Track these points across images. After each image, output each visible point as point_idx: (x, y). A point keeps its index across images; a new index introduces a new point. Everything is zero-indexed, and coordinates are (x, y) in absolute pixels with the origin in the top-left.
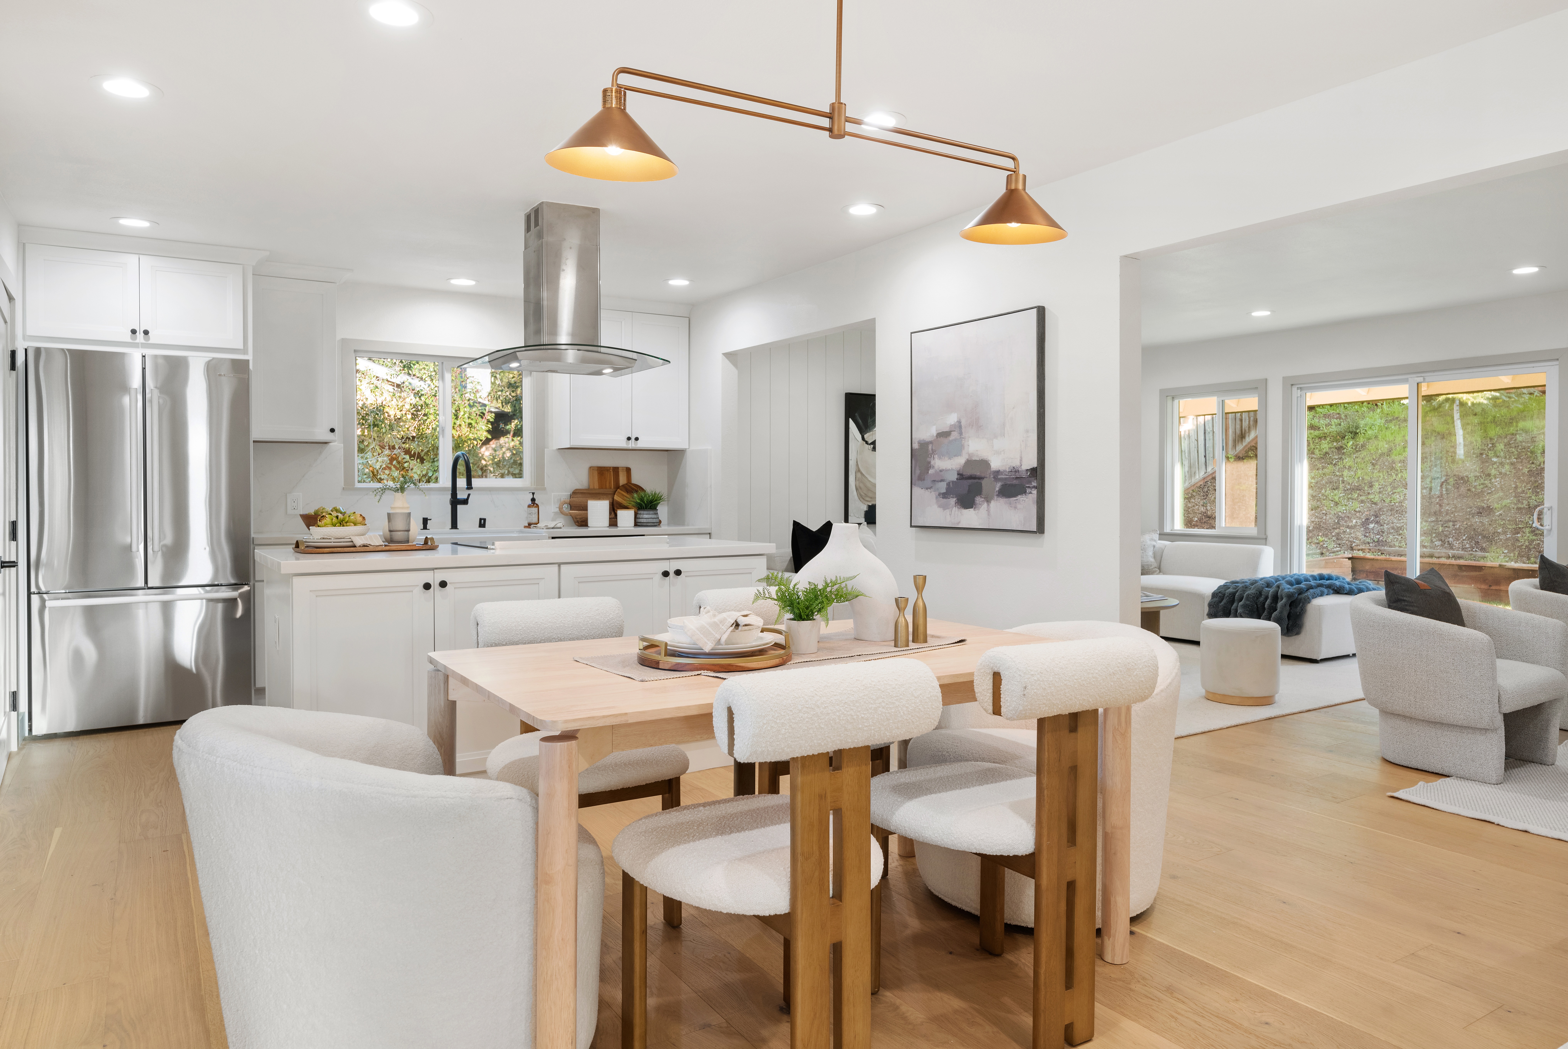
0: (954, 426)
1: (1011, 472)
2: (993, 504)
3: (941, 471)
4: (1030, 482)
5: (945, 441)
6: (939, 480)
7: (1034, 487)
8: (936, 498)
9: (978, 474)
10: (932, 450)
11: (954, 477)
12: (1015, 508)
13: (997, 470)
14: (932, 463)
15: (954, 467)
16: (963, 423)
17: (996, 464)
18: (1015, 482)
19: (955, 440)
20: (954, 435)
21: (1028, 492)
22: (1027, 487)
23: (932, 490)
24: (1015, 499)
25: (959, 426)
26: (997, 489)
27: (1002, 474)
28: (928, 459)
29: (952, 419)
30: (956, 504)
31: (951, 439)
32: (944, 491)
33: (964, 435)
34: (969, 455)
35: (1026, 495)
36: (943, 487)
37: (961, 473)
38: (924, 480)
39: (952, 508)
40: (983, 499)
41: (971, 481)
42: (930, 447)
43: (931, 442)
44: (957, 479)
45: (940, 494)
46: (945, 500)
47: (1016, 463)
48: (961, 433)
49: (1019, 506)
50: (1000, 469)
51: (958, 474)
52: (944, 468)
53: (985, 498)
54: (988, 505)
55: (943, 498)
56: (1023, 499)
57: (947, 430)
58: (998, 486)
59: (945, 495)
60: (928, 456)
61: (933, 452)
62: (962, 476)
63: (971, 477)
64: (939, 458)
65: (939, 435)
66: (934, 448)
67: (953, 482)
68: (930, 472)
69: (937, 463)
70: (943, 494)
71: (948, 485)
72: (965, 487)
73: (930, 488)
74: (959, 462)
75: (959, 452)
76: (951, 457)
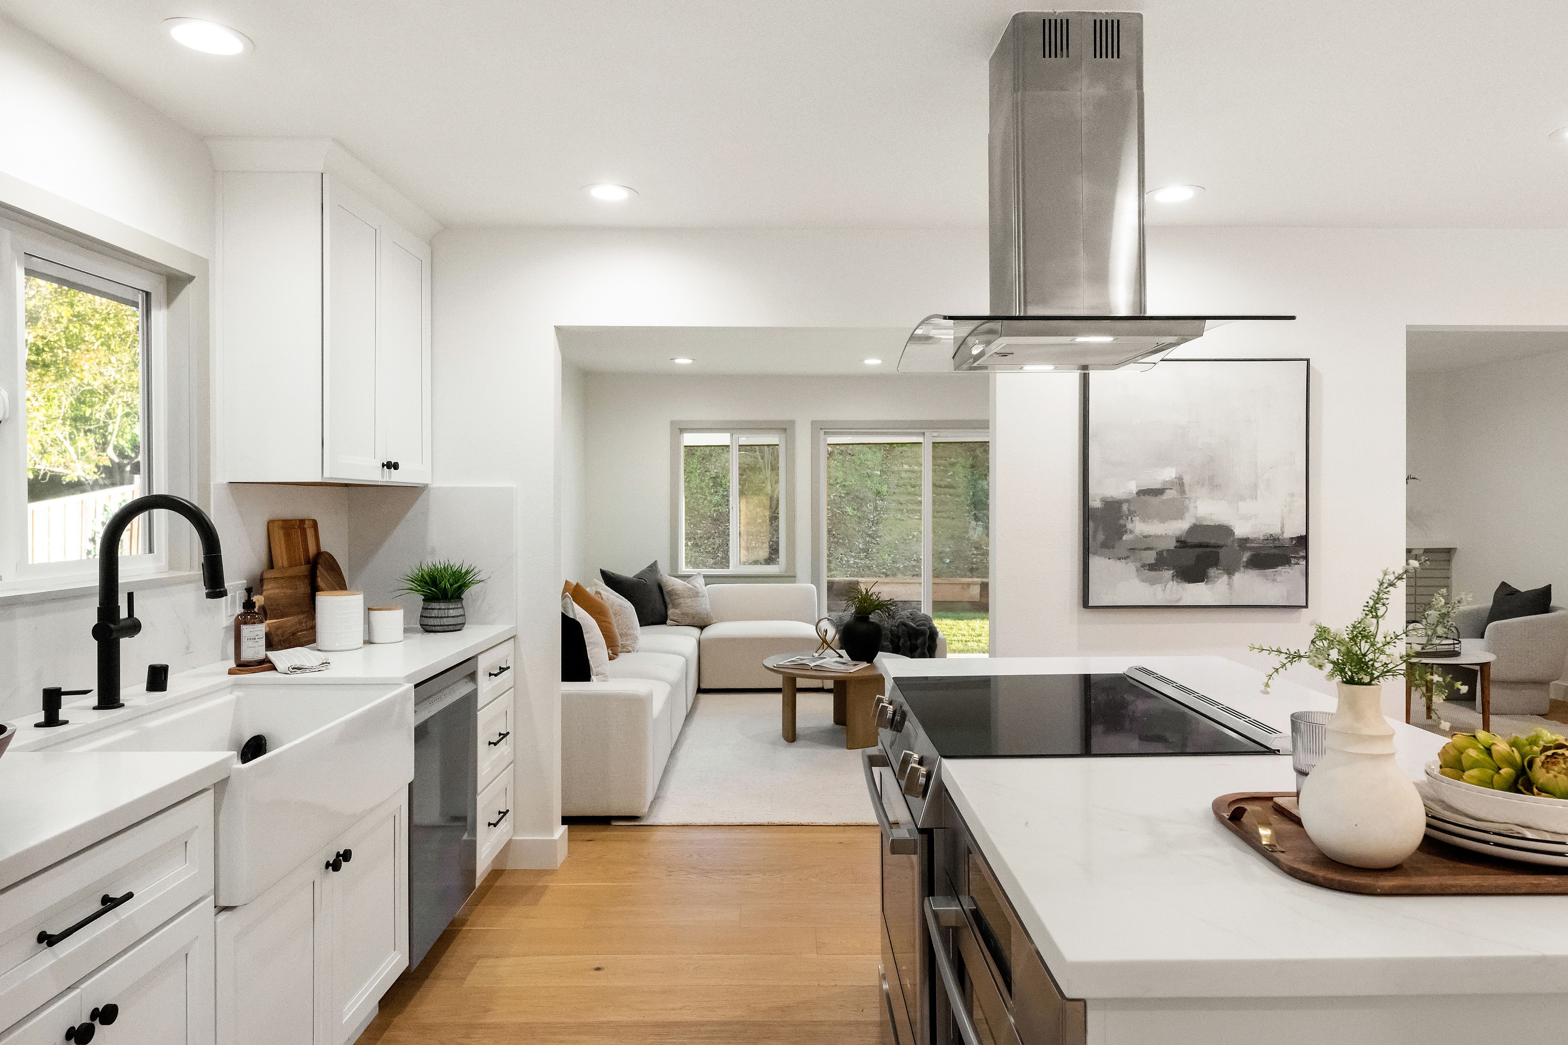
0: (1172, 482)
1: (1267, 540)
2: (1237, 577)
3: (1145, 537)
4: (1297, 552)
5: (1154, 500)
6: (1144, 547)
7: (1302, 557)
8: (1137, 570)
9: (1213, 541)
10: (1129, 510)
11: (1172, 545)
12: (1274, 580)
13: (1245, 537)
14: (1130, 526)
15: (1170, 533)
16: (1187, 480)
17: (1241, 530)
18: (1273, 551)
19: (1173, 500)
20: (1169, 494)
21: (1293, 562)
22: (1292, 557)
23: (1128, 560)
24: (1274, 570)
25: (1180, 483)
26: (1245, 559)
27: (1253, 543)
28: (1122, 522)
29: (1168, 474)
30: (1173, 577)
31: (1164, 498)
32: (1153, 561)
33: (1188, 494)
34: (1197, 519)
35: (1290, 566)
36: (1150, 557)
37: (1183, 539)
38: (1113, 548)
39: (1167, 582)
40: (1220, 572)
41: (1201, 550)
42: (1125, 507)
43: (1127, 501)
44: (1176, 547)
45: (1143, 566)
46: (1153, 573)
47: (1275, 530)
48: (1183, 492)
49: (1279, 578)
50: (1249, 536)
51: (1177, 542)
52: (1152, 533)
53: (1224, 570)
54: (1230, 578)
55: (1149, 570)
56: (1285, 570)
57: (1159, 486)
58: (1246, 557)
59: (1152, 567)
60: (1121, 518)
61: (1132, 513)
62: (1182, 543)
63: (1200, 545)
64: (1143, 521)
65: (1142, 493)
66: (1132, 508)
67: (1168, 550)
68: (1124, 538)
69: (1139, 527)
70: (1149, 565)
71: (1160, 554)
72: (1189, 557)
73: (1125, 558)
74: (1179, 527)
75: (1179, 514)
76: (1163, 520)
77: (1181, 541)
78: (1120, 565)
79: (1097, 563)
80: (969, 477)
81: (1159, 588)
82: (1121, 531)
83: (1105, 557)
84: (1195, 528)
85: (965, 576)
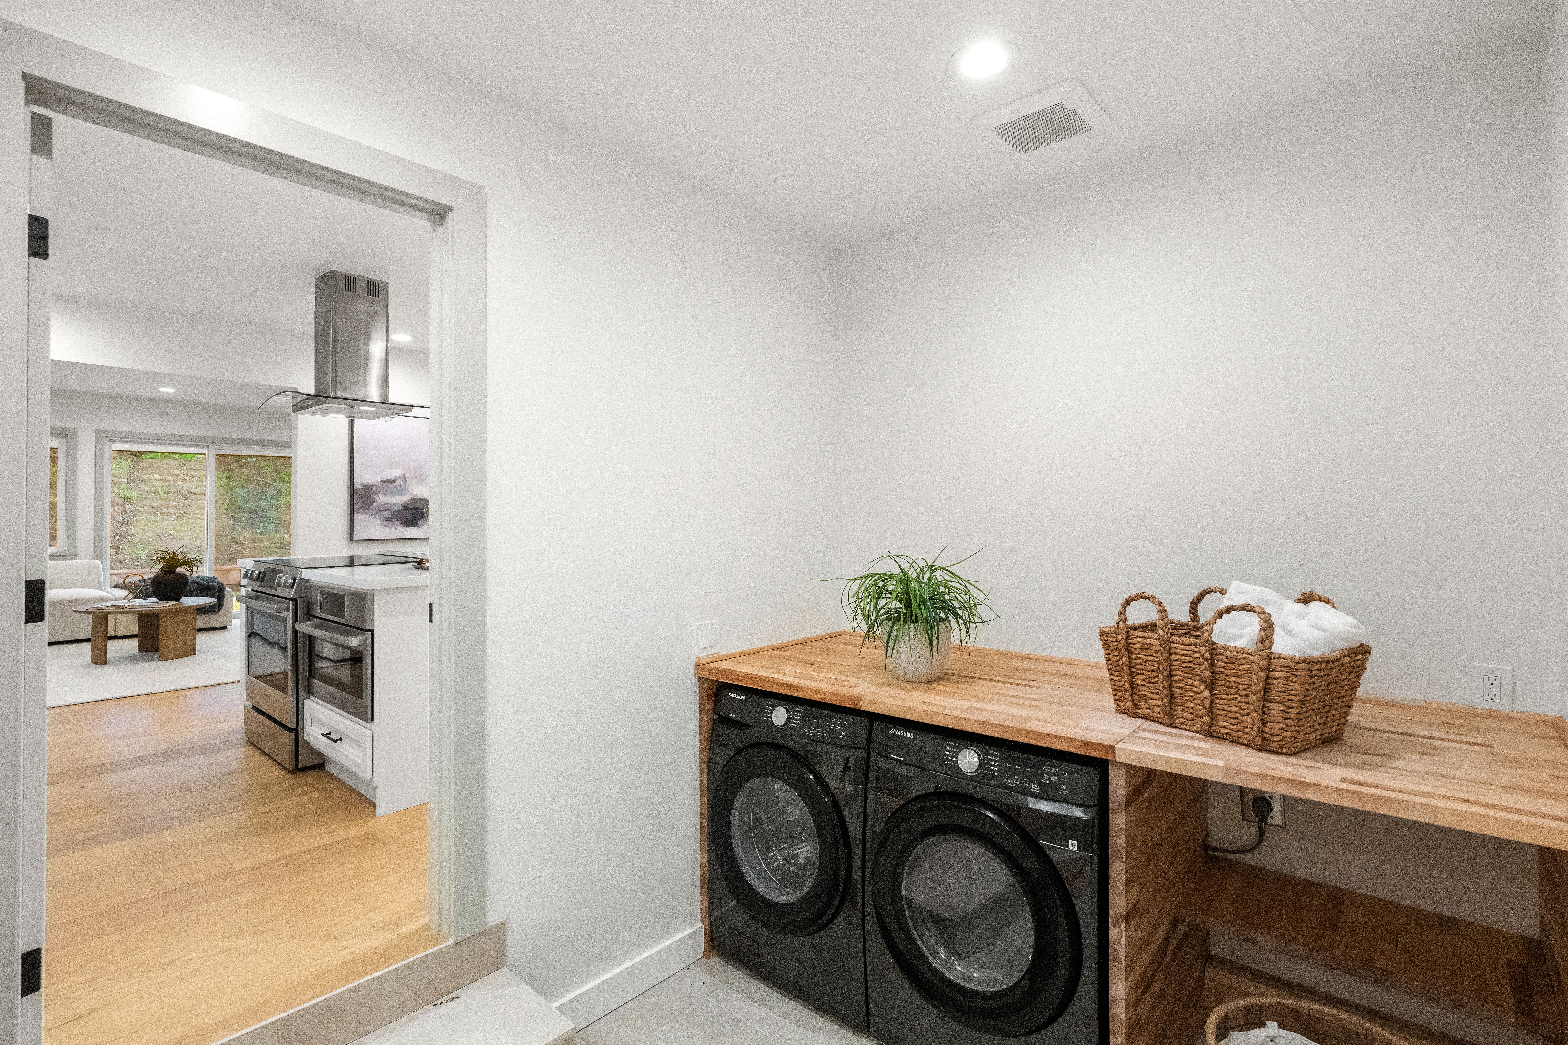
0: (399, 476)
3: (385, 504)
5: (390, 486)
6: (384, 510)
8: (381, 521)
9: (419, 506)
10: (376, 490)
11: (400, 508)
14: (377, 498)
15: (398, 502)
16: (408, 475)
19: (400, 486)
20: (399, 483)
23: (376, 516)
25: (404, 477)
28: (373, 496)
29: (398, 472)
30: (400, 524)
31: (396, 485)
32: (389, 516)
33: (408, 483)
34: (413, 495)
36: (388, 514)
37: (405, 505)
38: (368, 509)
39: (397, 527)
40: (424, 522)
41: (412, 511)
42: (374, 488)
43: (375, 485)
44: (402, 509)
48: (406, 482)
51: (402, 506)
52: (389, 503)
53: (426, 522)
55: (388, 521)
57: (393, 479)
59: (389, 519)
60: (372, 494)
61: (378, 492)
62: (405, 507)
63: (414, 508)
64: (385, 496)
65: (384, 481)
66: (378, 489)
67: (397, 511)
68: (374, 504)
69: (382, 499)
70: (387, 518)
71: (393, 512)
72: (409, 514)
73: (374, 515)
74: (404, 499)
75: (403, 492)
76: (395, 496)
77: (404, 506)
78: (372, 518)
79: (357, 517)
80: (225, 487)
81: (393, 530)
82: (372, 501)
83: (363, 514)
84: (412, 500)
85: (225, 564)
